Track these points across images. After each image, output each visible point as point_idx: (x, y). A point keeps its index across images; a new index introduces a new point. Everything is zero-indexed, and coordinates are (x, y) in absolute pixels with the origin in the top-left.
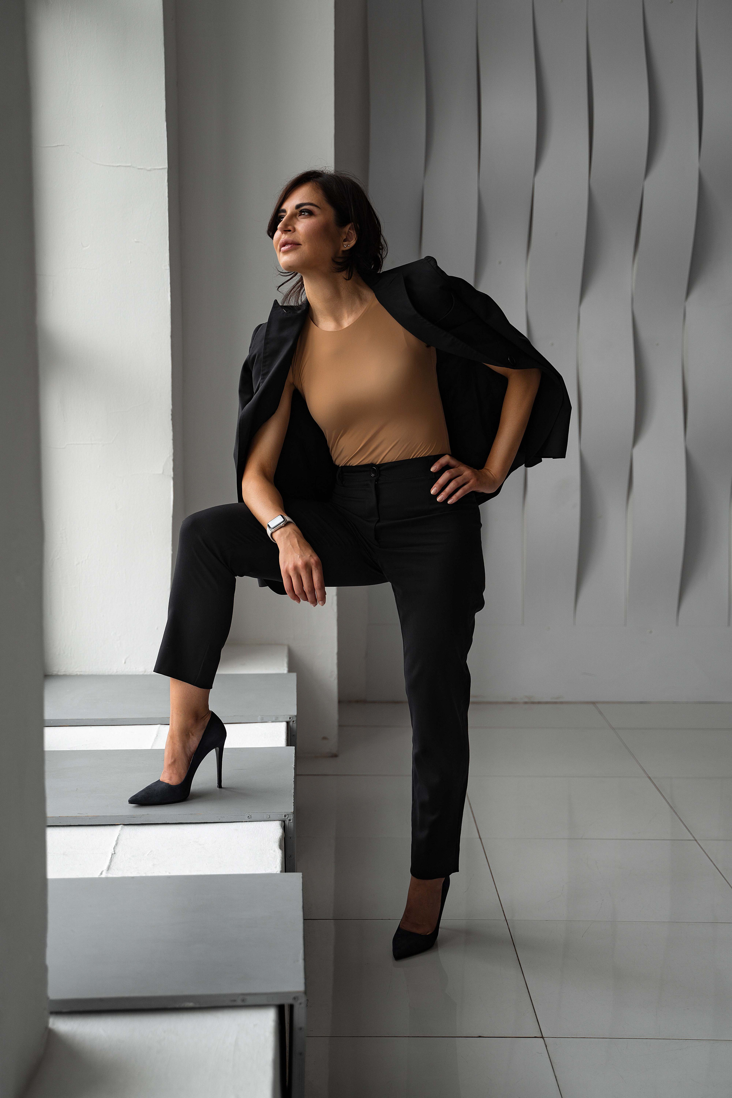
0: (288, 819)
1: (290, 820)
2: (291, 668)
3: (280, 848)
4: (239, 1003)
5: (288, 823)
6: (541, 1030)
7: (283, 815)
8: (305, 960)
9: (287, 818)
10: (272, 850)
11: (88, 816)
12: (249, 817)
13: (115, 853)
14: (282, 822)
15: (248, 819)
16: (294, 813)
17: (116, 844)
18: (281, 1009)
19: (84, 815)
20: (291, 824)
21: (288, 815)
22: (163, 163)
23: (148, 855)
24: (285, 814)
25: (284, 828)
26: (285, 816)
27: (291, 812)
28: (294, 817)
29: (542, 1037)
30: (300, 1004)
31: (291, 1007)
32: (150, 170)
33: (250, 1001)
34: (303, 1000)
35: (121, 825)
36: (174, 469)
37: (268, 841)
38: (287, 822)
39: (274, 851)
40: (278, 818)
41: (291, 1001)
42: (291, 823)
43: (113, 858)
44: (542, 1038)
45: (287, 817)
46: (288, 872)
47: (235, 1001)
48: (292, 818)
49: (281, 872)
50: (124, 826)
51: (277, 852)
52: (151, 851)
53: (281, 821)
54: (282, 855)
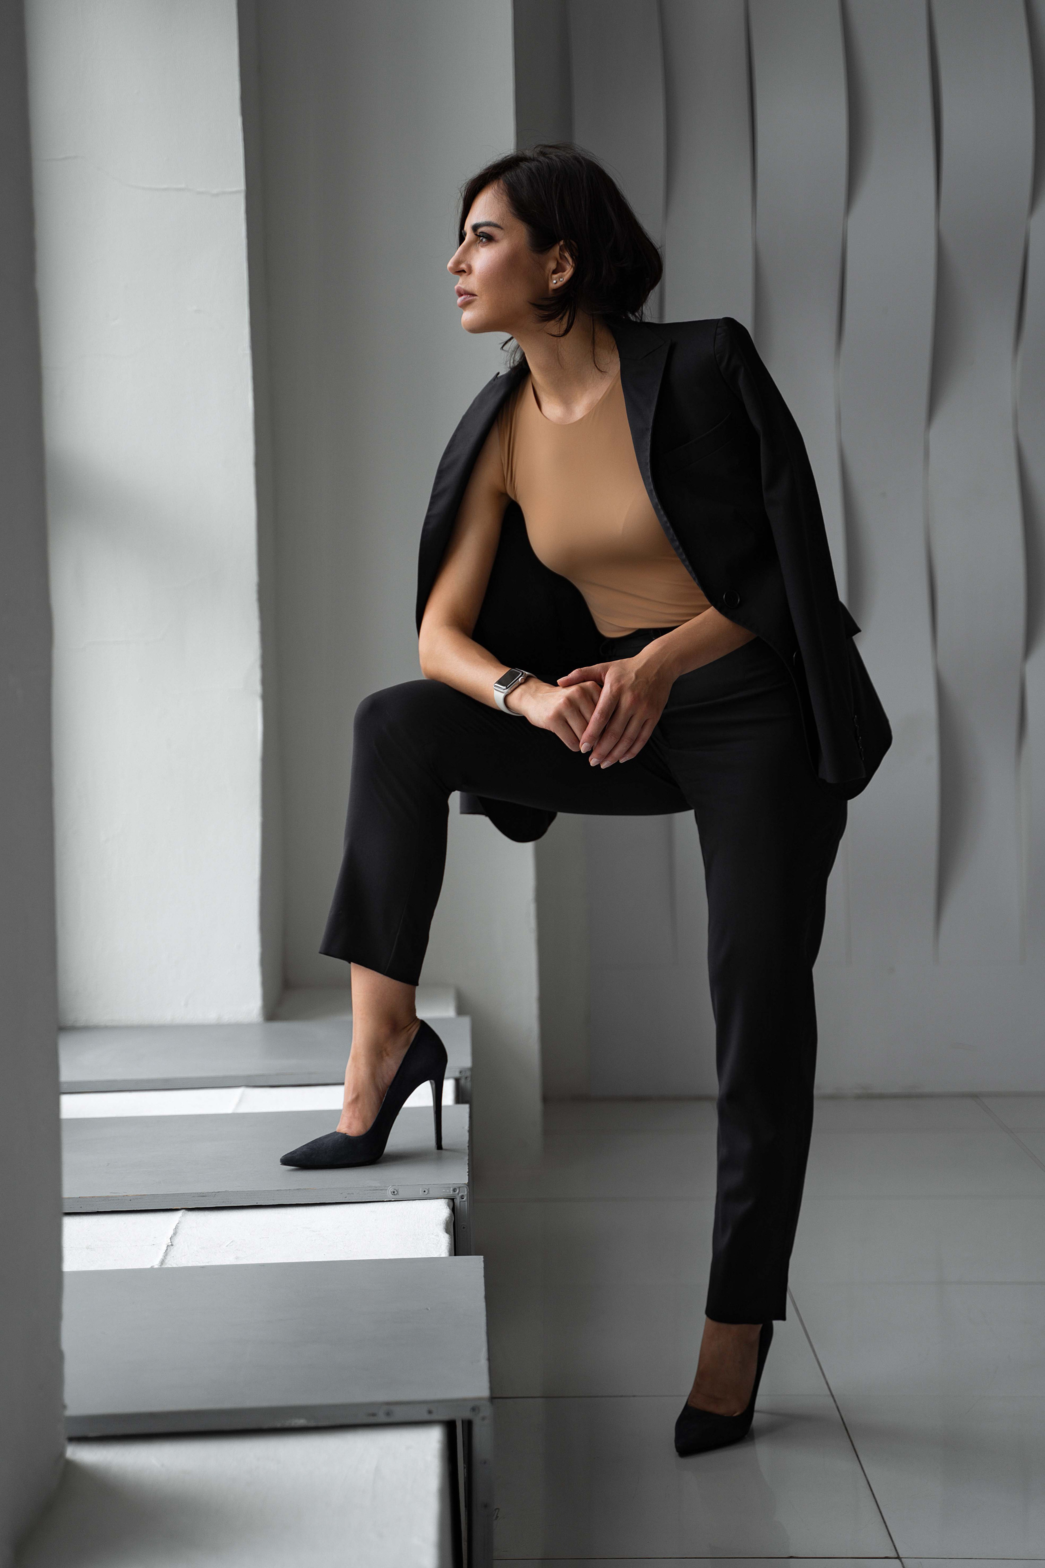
0: (460, 1195)
1: (462, 1197)
2: (461, 1010)
3: (447, 1231)
4: (382, 1418)
5: (460, 1202)
6: (895, 1548)
7: (451, 1189)
8: (489, 1359)
9: (458, 1194)
10: (433, 1234)
11: (127, 1196)
12: (394, 1192)
13: (172, 1245)
14: (450, 1200)
15: (391, 1197)
16: (468, 1184)
17: (175, 1234)
18: (450, 1427)
19: (120, 1195)
20: (463, 1203)
21: (459, 1188)
22: (239, 184)
23: (227, 1246)
24: (455, 1186)
25: (453, 1209)
26: (454, 1190)
27: (465, 1184)
28: (469, 1192)
29: (898, 1558)
30: (483, 1419)
31: (468, 1425)
32: (217, 195)
33: (400, 1414)
34: (487, 1411)
35: (182, 1211)
36: (265, 682)
37: (426, 1223)
38: (458, 1201)
39: (437, 1236)
40: (442, 1195)
41: (467, 1414)
42: (465, 1201)
43: (170, 1251)
44: (897, 1560)
45: (457, 1192)
46: (458, 1255)
47: (374, 1415)
48: (466, 1193)
49: (450, 1255)
50: (186, 1212)
51: (442, 1237)
52: (232, 1242)
53: (447, 1200)
54: (451, 1241)
